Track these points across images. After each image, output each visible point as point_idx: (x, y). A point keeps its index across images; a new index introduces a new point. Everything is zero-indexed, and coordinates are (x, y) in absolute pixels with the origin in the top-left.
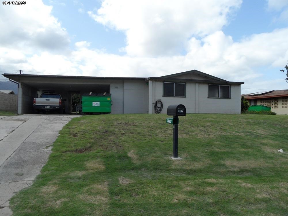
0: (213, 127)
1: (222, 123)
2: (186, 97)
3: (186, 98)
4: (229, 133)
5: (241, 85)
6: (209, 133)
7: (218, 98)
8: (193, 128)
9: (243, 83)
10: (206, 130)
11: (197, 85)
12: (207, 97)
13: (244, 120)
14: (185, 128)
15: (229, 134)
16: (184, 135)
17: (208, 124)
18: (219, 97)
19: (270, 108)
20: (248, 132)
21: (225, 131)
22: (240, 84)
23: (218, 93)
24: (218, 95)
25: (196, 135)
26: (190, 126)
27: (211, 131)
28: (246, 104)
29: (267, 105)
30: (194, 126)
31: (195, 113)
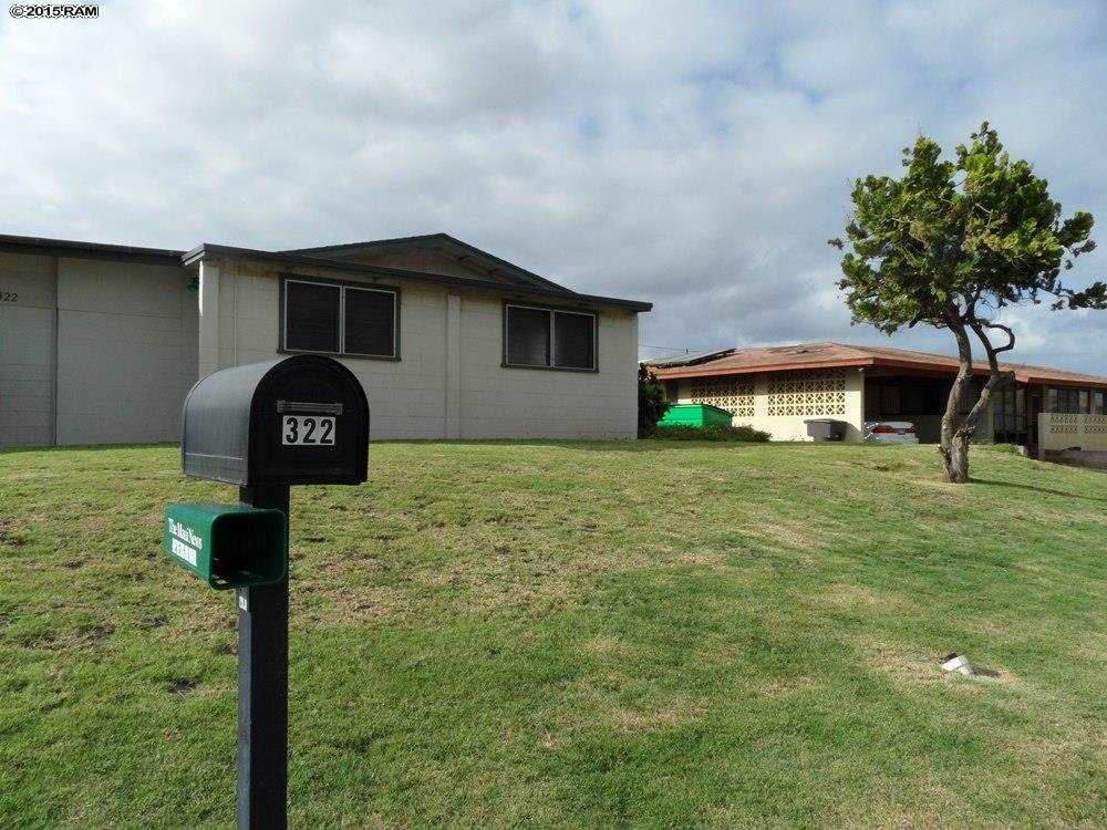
0: (549, 516)
1: (590, 494)
2: (398, 359)
3: (399, 365)
4: (640, 551)
5: (640, 314)
6: (534, 567)
7: (547, 368)
8: (433, 533)
9: (647, 307)
10: (512, 545)
11: (454, 302)
12: (500, 361)
13: (683, 471)
14: (385, 538)
15: (646, 563)
16: (377, 594)
17: (520, 500)
18: (552, 365)
19: (730, 415)
20: (732, 542)
21: (620, 545)
22: (635, 312)
23: (544, 346)
24: (548, 356)
25: (456, 584)
26: (420, 517)
27: (545, 547)
28: (658, 399)
29: (722, 402)
30: (440, 517)
31: (442, 436)
